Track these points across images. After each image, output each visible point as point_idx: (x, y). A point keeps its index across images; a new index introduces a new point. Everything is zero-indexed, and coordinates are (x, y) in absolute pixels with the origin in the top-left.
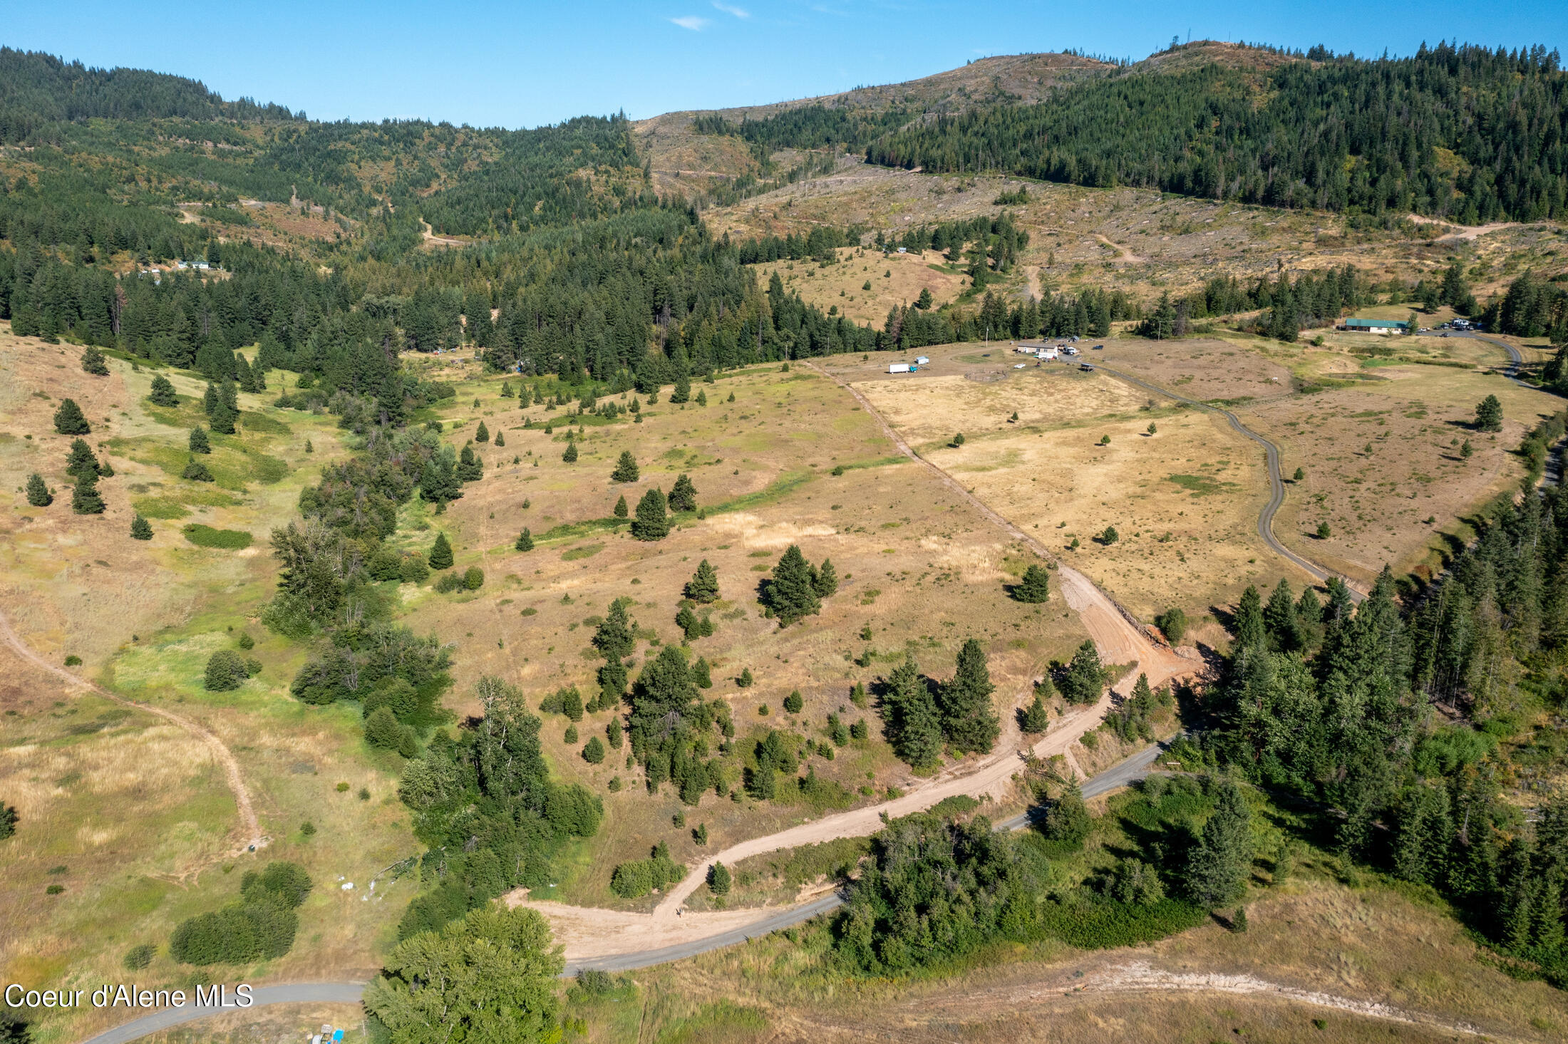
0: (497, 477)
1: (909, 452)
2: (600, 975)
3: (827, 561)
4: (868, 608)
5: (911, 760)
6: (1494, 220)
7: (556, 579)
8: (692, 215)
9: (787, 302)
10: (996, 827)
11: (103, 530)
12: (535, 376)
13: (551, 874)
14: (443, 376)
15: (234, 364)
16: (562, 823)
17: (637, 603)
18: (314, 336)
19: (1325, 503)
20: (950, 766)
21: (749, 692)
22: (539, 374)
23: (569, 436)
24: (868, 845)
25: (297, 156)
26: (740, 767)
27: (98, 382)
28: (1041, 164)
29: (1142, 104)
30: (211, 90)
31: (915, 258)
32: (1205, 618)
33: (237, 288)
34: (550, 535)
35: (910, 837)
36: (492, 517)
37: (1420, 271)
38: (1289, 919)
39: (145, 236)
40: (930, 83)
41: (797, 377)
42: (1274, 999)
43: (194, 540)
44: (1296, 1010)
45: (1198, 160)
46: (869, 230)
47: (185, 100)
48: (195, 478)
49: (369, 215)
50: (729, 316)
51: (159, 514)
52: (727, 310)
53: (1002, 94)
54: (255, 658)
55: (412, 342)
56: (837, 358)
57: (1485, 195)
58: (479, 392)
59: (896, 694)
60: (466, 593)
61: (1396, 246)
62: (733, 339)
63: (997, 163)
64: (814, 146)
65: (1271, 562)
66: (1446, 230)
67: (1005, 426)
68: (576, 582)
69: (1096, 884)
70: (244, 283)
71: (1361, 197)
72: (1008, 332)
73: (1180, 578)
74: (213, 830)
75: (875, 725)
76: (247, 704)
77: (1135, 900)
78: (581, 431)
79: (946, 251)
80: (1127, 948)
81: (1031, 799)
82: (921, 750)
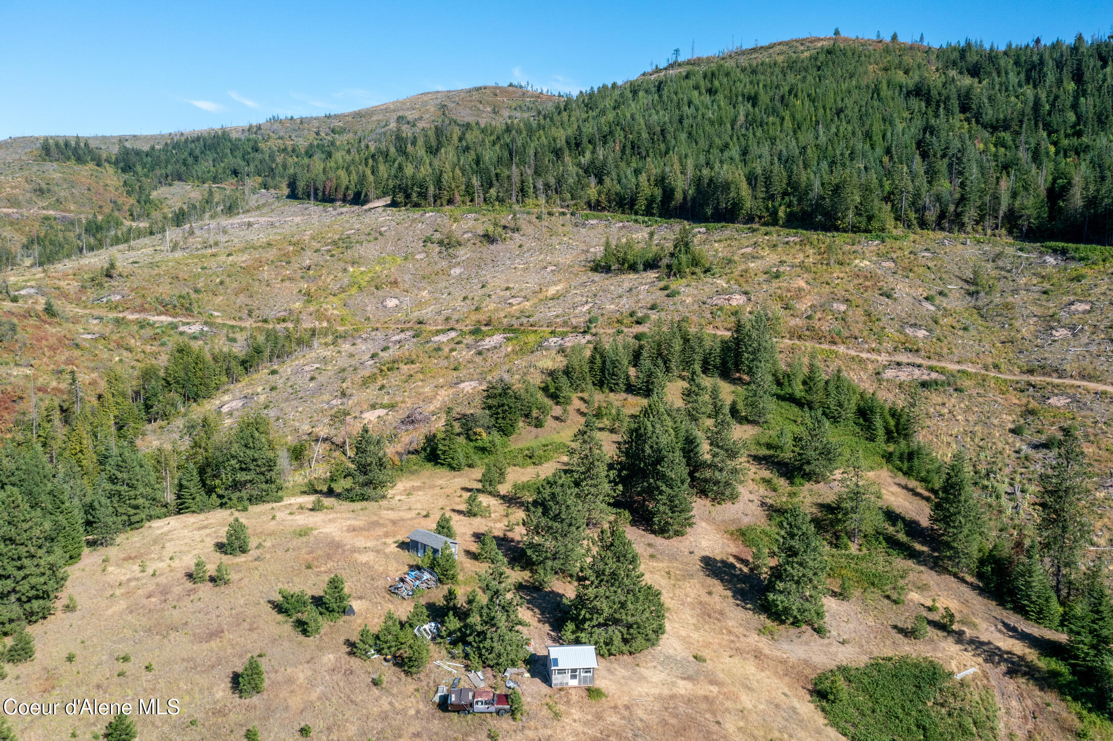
28: (647, 189)
63: (547, 186)
64: (215, 179)
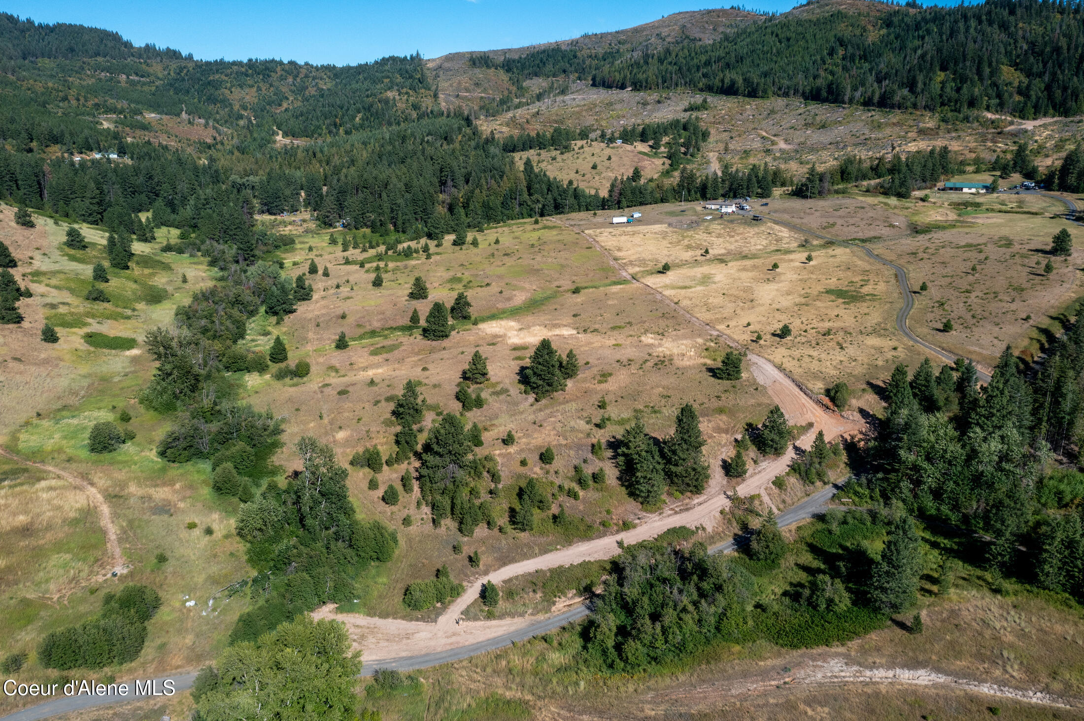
0: (323, 298)
1: (629, 277)
2: (393, 674)
3: (571, 351)
4: (604, 386)
5: (640, 499)
6: (1045, 115)
7: (365, 369)
8: (468, 121)
9: (537, 176)
10: (711, 550)
11: (20, 336)
12: (354, 230)
13: (355, 592)
14: (287, 230)
15: (132, 222)
16: (365, 552)
17: (426, 384)
18: (192, 202)
19: (946, 307)
20: (672, 504)
21: (512, 449)
22: (357, 229)
23: (378, 268)
24: (608, 566)
25: (186, 85)
26: (506, 506)
27: (27, 232)
28: (717, 82)
29: (788, 40)
30: (125, 38)
31: (629, 147)
32: (864, 390)
33: (136, 171)
34: (361, 337)
35: (643, 559)
36: (318, 326)
37: (994, 151)
38: (956, 622)
39: (71, 134)
40: (636, 31)
41: (545, 228)
42: (952, 690)
43: (90, 343)
44: (973, 699)
45: (830, 77)
46: (595, 130)
47: (106, 45)
48: (95, 299)
49: (237, 125)
50: (495, 186)
51: (65, 325)
52: (493, 181)
53: (687, 37)
54: (130, 428)
55: (265, 208)
56: (574, 215)
57: (1038, 98)
58: (313, 241)
59: (628, 448)
60: (296, 380)
61: (976, 134)
62: (498, 203)
63: (686, 83)
64: (554, 76)
65: (909, 349)
66: (1012, 123)
67: (699, 258)
68: (380, 371)
69: (793, 595)
70: (142, 166)
71: (950, 100)
72: (699, 195)
73: (841, 361)
74: (84, 560)
75: (611, 473)
76: (119, 462)
77: (827, 608)
78: (386, 265)
79: (651, 143)
80: (824, 647)
81: (736, 529)
82: (649, 491)
